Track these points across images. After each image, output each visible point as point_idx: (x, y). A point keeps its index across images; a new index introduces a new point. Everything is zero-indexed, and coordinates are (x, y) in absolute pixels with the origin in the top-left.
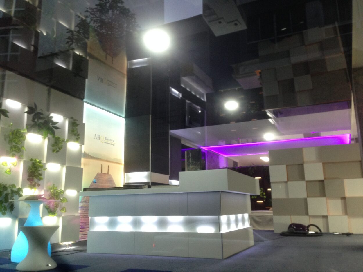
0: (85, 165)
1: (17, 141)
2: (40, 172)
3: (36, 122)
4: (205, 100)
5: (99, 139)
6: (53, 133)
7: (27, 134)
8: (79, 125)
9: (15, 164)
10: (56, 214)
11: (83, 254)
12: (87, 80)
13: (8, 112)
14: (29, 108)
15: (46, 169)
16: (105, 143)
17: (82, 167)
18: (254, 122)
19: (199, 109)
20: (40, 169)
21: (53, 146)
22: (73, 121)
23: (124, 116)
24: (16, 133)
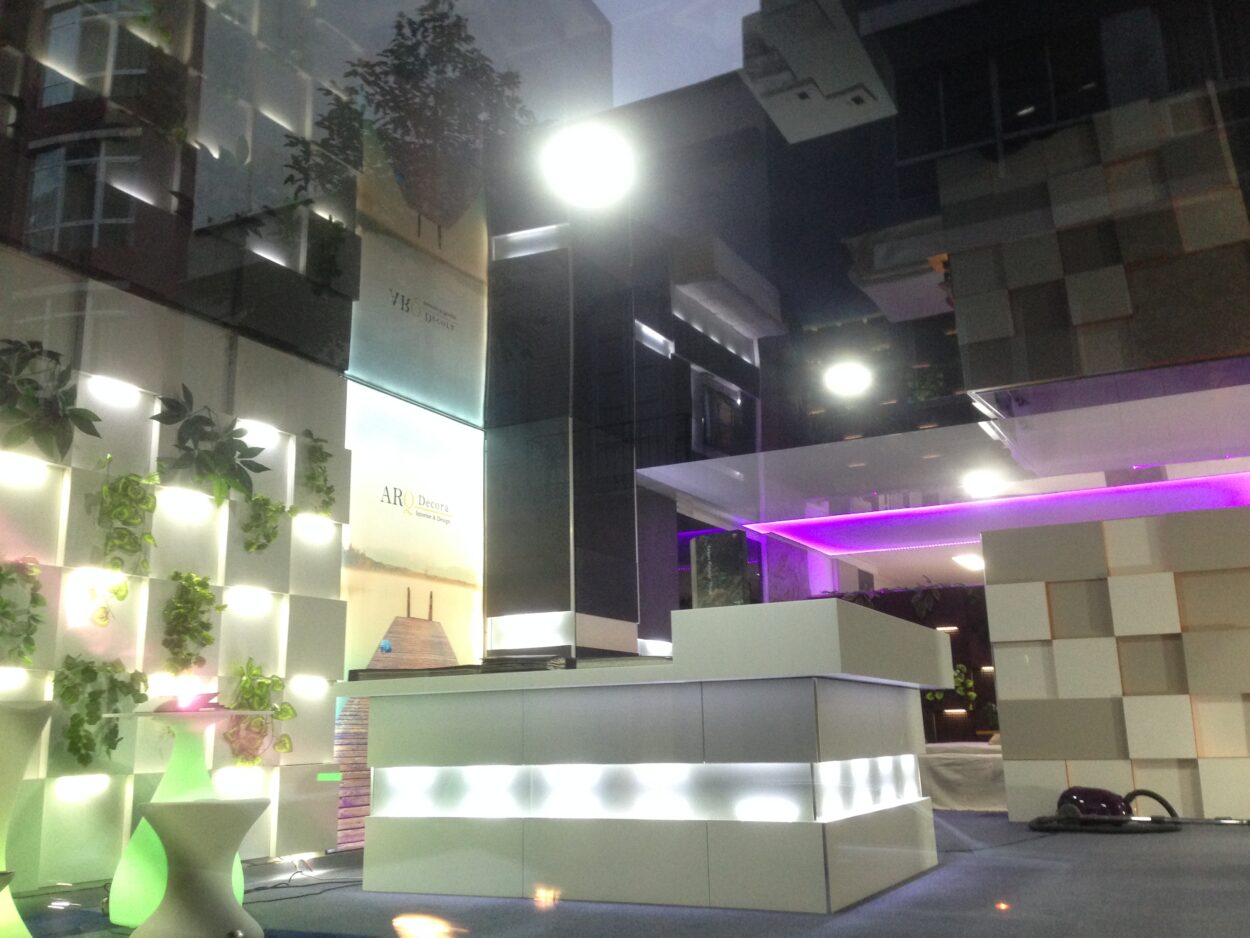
0: (352, 590)
1: (126, 513)
2: (204, 618)
3: (188, 449)
4: (757, 362)
5: (398, 502)
6: (246, 486)
7: (159, 489)
8: (330, 455)
9: (122, 593)
10: (259, 760)
11: (349, 894)
12: (355, 304)
13: (98, 420)
14: (165, 401)
15: (225, 606)
16: (418, 514)
17: (344, 597)
18: (930, 433)
19: (735, 393)
20: (204, 607)
21: (247, 528)
22: (313, 443)
23: (480, 422)
24: (125, 488)
